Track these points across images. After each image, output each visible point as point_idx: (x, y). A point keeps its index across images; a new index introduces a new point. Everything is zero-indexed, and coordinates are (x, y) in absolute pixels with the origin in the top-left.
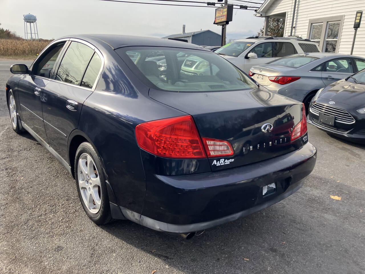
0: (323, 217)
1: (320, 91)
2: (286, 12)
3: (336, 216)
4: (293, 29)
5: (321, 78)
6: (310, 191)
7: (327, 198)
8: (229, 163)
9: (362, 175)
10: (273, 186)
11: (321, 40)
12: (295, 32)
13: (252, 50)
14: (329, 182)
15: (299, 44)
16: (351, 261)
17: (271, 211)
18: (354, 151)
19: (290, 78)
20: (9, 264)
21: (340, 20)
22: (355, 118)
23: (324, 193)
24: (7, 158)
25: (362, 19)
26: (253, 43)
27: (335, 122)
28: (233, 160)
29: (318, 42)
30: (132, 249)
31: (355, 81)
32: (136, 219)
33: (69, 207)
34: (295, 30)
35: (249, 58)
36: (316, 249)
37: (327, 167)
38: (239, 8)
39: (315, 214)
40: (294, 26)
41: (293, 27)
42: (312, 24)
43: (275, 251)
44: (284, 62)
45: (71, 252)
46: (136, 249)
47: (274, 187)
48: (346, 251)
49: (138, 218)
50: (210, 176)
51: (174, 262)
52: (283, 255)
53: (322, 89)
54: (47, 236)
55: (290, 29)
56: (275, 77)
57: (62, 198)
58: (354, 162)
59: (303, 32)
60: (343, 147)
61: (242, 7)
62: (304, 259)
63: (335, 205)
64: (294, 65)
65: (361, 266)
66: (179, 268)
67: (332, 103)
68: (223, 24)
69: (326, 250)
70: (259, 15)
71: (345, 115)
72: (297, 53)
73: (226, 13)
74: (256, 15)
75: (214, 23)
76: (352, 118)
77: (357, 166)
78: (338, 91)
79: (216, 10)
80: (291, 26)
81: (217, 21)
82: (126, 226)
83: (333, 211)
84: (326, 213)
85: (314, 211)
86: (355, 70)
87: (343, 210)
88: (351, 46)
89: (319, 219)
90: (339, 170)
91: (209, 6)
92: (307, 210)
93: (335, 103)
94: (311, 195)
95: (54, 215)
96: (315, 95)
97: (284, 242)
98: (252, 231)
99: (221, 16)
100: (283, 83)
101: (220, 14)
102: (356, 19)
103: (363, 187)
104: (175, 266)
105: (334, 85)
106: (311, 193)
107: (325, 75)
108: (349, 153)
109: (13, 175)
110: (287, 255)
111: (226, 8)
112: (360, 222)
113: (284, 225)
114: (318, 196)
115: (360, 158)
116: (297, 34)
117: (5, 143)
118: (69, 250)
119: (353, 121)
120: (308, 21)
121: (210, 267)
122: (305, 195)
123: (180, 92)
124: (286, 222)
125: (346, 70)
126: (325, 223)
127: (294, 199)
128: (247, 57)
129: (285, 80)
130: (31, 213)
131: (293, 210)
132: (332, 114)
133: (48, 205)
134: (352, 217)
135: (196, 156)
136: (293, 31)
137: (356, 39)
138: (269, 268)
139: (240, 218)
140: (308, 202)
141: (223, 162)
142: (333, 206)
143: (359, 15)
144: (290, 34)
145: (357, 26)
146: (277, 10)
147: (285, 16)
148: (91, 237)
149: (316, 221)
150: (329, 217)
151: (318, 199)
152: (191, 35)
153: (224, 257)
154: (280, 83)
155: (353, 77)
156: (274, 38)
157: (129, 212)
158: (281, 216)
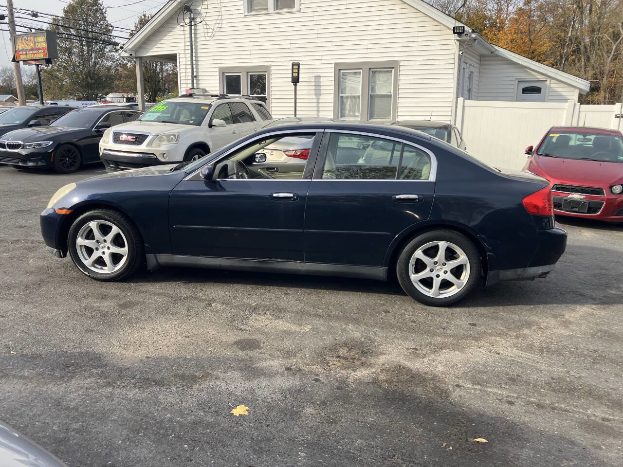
2: (176, 54)
4: (195, 79)
12: (198, 84)
15: (251, 104)
21: (266, 72)
25: (300, 72)
26: (210, 105)
34: (198, 80)
35: (215, 126)
40: (195, 74)
41: (193, 77)
42: (223, 73)
55: (190, 78)
59: (213, 84)
70: (127, 55)
73: (44, 45)
80: (190, 75)
81: (23, 58)
99: (32, 50)
101: (28, 44)
102: (293, 73)
116: (201, 86)
120: (216, 70)
128: (211, 126)
136: (195, 81)
143: (296, 67)
144: (190, 86)
145: (295, 80)
146: (159, 49)
147: (176, 59)
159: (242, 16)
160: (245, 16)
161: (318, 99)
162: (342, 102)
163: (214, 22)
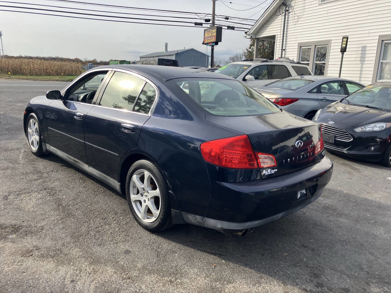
0: (338, 220)
1: (319, 112)
2: (275, 35)
3: (349, 219)
4: (283, 51)
5: (317, 100)
6: (323, 201)
7: (339, 205)
8: (274, 172)
9: (364, 186)
10: (304, 191)
11: (311, 62)
12: (285, 54)
13: (249, 73)
14: (337, 193)
15: (292, 66)
16: (368, 252)
17: (295, 217)
18: (354, 166)
19: (290, 100)
20: (90, 265)
21: (327, 45)
22: (353, 136)
23: (335, 202)
24: (40, 179)
25: (348, 44)
26: (250, 66)
27: (335, 140)
28: (276, 170)
29: (308, 64)
30: (189, 250)
31: (349, 103)
32: (198, 222)
33: (120, 219)
34: (285, 52)
35: (247, 80)
36: (338, 244)
37: (333, 181)
38: (227, 28)
39: (331, 218)
40: (284, 48)
41: (283, 50)
42: (301, 47)
43: (306, 247)
44: (280, 84)
45: (140, 254)
46: (193, 250)
47: (305, 193)
48: (362, 245)
49: (200, 221)
50: (259, 183)
51: (227, 258)
52: (313, 250)
53: (321, 110)
54: (112, 243)
55: (281, 51)
56: (275, 99)
57: (109, 213)
58: (355, 175)
59: (293, 54)
60: (343, 163)
61: (229, 28)
62: (331, 252)
63: (346, 211)
64: (290, 88)
65: (376, 256)
66: (233, 262)
67: (331, 123)
68: (212, 44)
69: (346, 245)
70: (249, 37)
71: (344, 134)
72: (291, 76)
73: (215, 34)
74: (246, 37)
75: (203, 44)
76: (350, 136)
77: (358, 179)
78: (335, 112)
79: (204, 30)
80: (281, 49)
81: (206, 42)
82: (178, 232)
83: (346, 216)
84: (340, 217)
85: (330, 216)
86: (347, 93)
87: (353, 215)
88: (339, 69)
89: (335, 222)
90: (343, 183)
91: (197, 26)
92: (324, 215)
93: (334, 123)
94: (325, 203)
95: (109, 227)
96: (314, 115)
97: (312, 241)
98: (283, 233)
99: (210, 37)
100: (282, 105)
101: (209, 34)
102: (342, 44)
103: (366, 196)
104: (230, 261)
105: (330, 107)
106: (324, 202)
107: (320, 96)
108: (349, 167)
109: (54, 194)
110: (316, 249)
111: (215, 29)
112: (369, 223)
113: (309, 227)
114: (331, 204)
115: (360, 172)
116: (287, 56)
117: (30, 166)
118: (137, 253)
119: (351, 139)
120: (297, 44)
121: (258, 260)
122: (320, 204)
123: (228, 116)
124: (309, 226)
125: (338, 92)
126: (341, 225)
127: (311, 207)
128: (244, 80)
129: (285, 102)
130: (88, 226)
131: (313, 216)
132: (331, 133)
133: (99, 219)
134: (362, 220)
135: (251, 167)
136: (283, 53)
137: (343, 62)
138: (305, 259)
139: (282, 218)
140: (323, 209)
141: (270, 172)
142: (345, 212)
143: (345, 40)
144: (280, 56)
145: (343, 50)
146: (267, 33)
147: (275, 38)
148: (151, 243)
149: (333, 224)
150: (342, 220)
151: (332, 206)
152: (174, 53)
153: (267, 253)
154: (280, 104)
155: (347, 99)
156: (269, 61)
157: (191, 216)
158: (304, 220)
159: (317, 5)
160: (319, 5)
161: (362, 64)
162: (382, 67)
163: (299, 12)
